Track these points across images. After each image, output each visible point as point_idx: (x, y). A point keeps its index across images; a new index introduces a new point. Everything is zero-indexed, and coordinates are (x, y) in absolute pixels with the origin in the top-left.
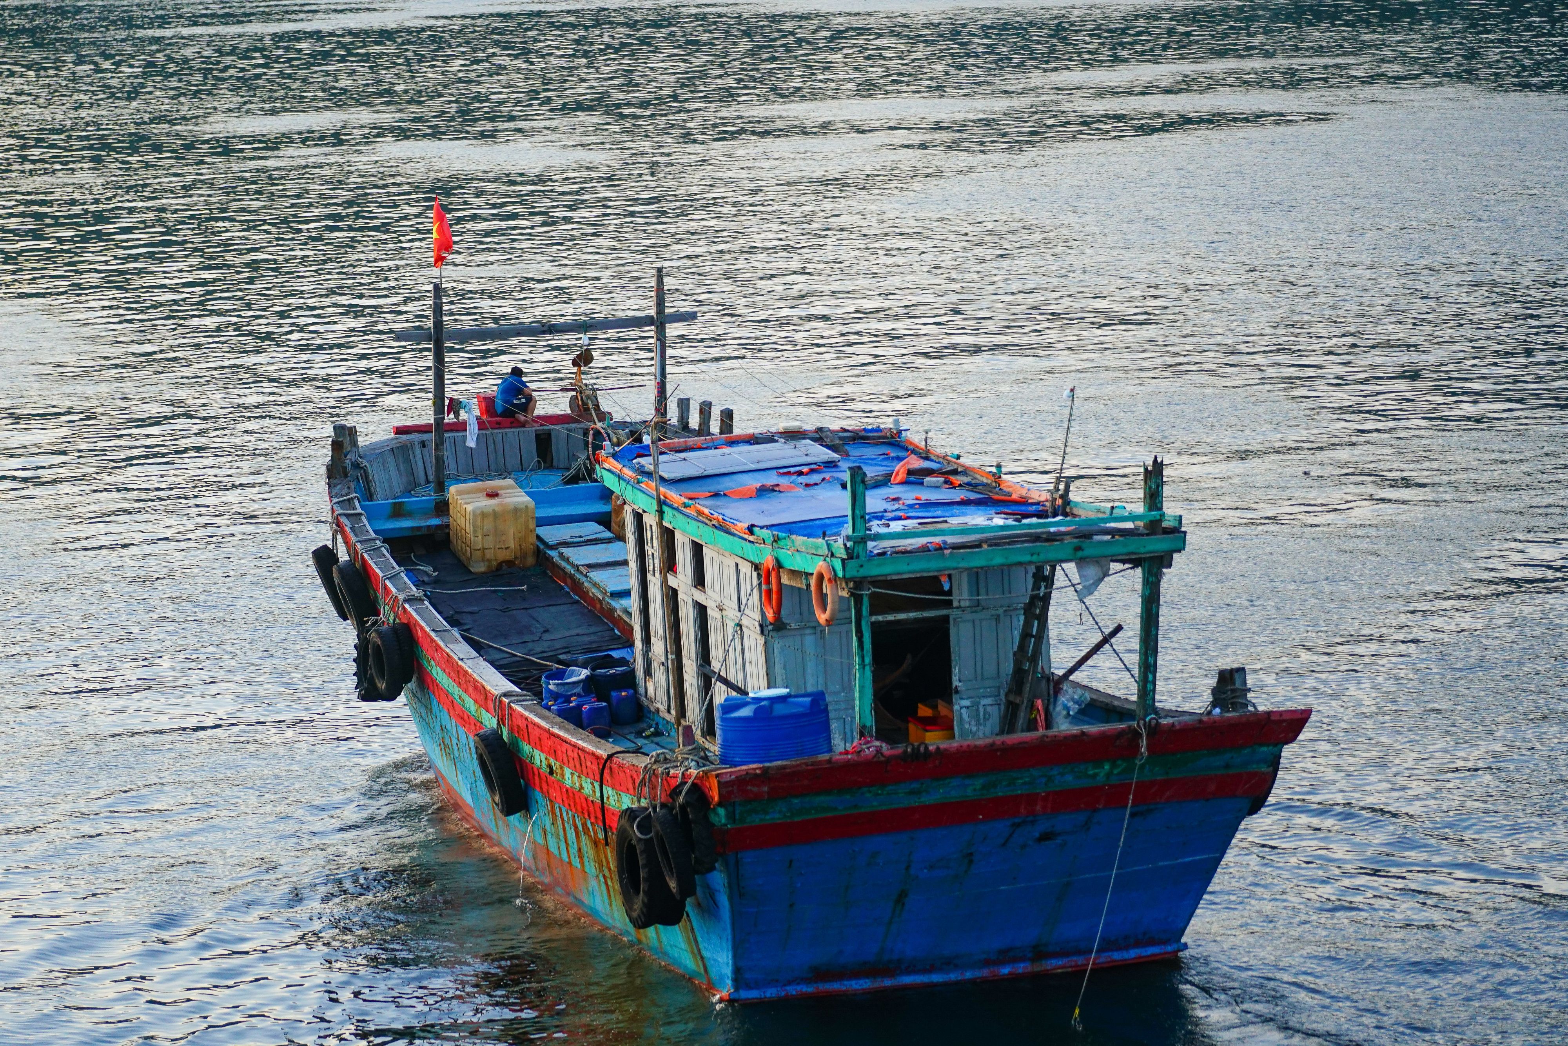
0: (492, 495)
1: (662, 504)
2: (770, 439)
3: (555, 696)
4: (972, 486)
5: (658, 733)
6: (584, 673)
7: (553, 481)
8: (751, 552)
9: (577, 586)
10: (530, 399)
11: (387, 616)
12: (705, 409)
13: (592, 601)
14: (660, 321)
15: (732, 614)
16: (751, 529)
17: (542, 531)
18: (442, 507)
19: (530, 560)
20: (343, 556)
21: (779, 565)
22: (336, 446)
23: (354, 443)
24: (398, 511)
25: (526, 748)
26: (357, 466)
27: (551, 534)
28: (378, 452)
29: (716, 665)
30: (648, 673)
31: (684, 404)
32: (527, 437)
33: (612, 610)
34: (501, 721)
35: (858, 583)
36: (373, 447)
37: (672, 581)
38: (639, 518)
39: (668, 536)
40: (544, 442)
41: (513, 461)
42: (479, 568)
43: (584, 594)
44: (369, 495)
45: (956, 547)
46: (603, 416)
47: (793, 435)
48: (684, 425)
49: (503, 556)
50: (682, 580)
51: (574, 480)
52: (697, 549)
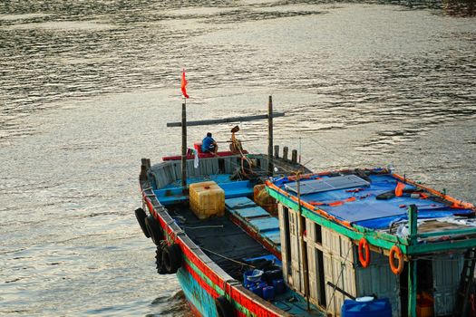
0: (207, 188)
1: (301, 207)
2: (337, 175)
3: (250, 283)
4: (433, 198)
5: (296, 300)
6: (261, 272)
7: (226, 178)
8: (352, 235)
9: (244, 226)
10: (215, 146)
11: (169, 239)
12: (286, 150)
13: (252, 233)
14: (271, 116)
15: (336, 256)
16: (351, 225)
17: (227, 201)
18: (186, 192)
19: (223, 214)
20: (148, 214)
21: (368, 243)
22: (143, 167)
23: (149, 166)
24: (168, 194)
25: (239, 305)
26: (151, 175)
27: (232, 203)
28: (157, 168)
29: (328, 279)
30: (290, 273)
31: (277, 147)
32: (214, 161)
33: (262, 238)
34: (227, 292)
36: (156, 167)
37: (305, 239)
38: (286, 210)
39: (303, 220)
40: (221, 163)
41: (209, 171)
42: (203, 217)
43: (248, 230)
44: (156, 188)
45: (455, 239)
47: (347, 172)
48: (277, 157)
49: (212, 212)
50: (310, 237)
51: (235, 179)
52: (318, 228)
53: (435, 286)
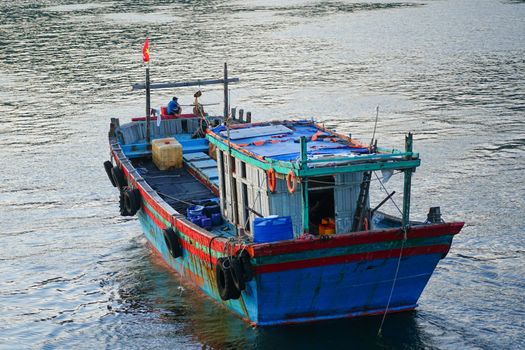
0: (167, 143)
1: (231, 148)
2: (268, 124)
3: (192, 216)
4: (341, 142)
5: (229, 229)
6: (202, 207)
7: (187, 138)
8: (264, 166)
9: (197, 175)
10: (179, 108)
11: (131, 186)
12: (241, 112)
13: (203, 181)
14: (226, 82)
15: (256, 187)
16: (264, 158)
17: (185, 156)
18: (149, 147)
19: (181, 166)
20: (115, 165)
21: (274, 171)
22: (112, 125)
23: (118, 124)
24: (134, 149)
25: (182, 234)
26: (119, 133)
27: (188, 157)
28: (126, 127)
29: (250, 206)
30: (225, 207)
31: (234, 110)
32: (176, 123)
33: (210, 184)
34: (173, 224)
35: (304, 178)
36: (125, 126)
37: (234, 176)
38: (222, 153)
39: (233, 160)
40: (184, 124)
41: (173, 130)
42: (162, 169)
43: (200, 178)
44: (124, 143)
45: (338, 165)
46: (205, 115)
47: (276, 123)
48: (234, 118)
49: (171, 164)
50: (238, 175)
51: (195, 137)
52: (243, 164)
53: (336, 212)
